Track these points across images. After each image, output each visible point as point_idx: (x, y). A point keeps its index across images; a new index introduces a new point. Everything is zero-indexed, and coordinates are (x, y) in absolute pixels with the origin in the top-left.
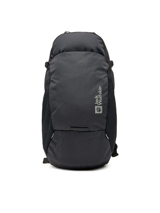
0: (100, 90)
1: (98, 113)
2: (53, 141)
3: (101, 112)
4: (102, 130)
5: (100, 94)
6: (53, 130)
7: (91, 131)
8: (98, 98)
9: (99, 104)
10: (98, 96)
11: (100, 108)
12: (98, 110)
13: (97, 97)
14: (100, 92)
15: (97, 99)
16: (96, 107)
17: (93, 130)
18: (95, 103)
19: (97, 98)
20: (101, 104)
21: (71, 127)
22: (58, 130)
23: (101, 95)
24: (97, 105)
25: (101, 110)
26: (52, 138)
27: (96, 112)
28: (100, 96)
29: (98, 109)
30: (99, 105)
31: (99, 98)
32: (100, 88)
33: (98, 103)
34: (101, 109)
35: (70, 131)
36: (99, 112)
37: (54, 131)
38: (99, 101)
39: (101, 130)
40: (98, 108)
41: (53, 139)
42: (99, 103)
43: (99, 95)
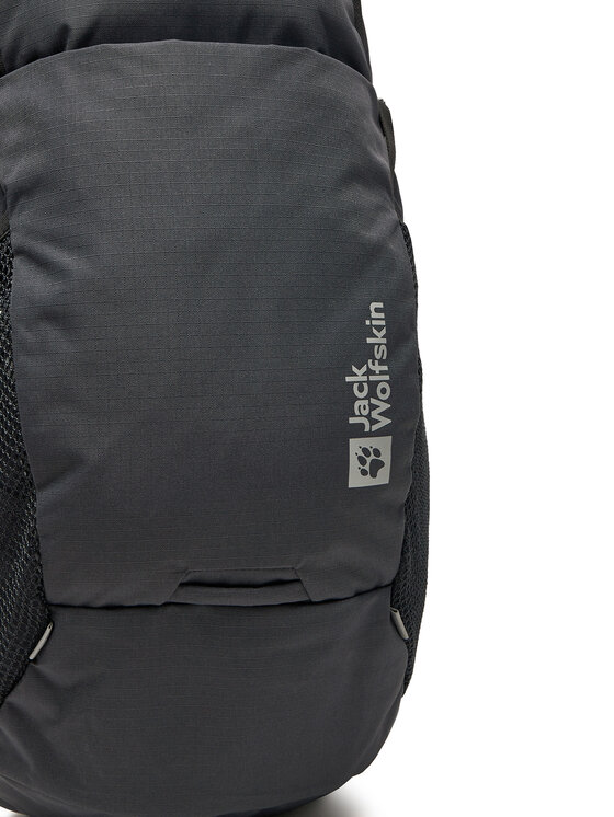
0: (379, 328)
1: (368, 482)
2: (39, 676)
3: (383, 477)
4: (377, 588)
5: (378, 356)
6: (47, 604)
7: (310, 603)
8: (368, 382)
9: (373, 422)
10: (364, 369)
11: (377, 452)
12: (367, 467)
13: (358, 375)
14: (379, 338)
15: (361, 389)
16: (355, 446)
17: (330, 596)
18: (352, 420)
19: (361, 383)
20: (385, 421)
21: (182, 585)
22: (86, 607)
23: (381, 362)
24: (359, 431)
25: (381, 464)
26: (35, 660)
27: (356, 480)
28: (377, 368)
29: (369, 460)
30: (371, 434)
31: (373, 385)
32: (377, 310)
33: (368, 417)
34: (386, 457)
35: (170, 610)
36: (374, 475)
37: (49, 612)
38: (372, 407)
39: (371, 585)
40: (365, 451)
41: (39, 667)
42: (375, 415)
43: (374, 359)
